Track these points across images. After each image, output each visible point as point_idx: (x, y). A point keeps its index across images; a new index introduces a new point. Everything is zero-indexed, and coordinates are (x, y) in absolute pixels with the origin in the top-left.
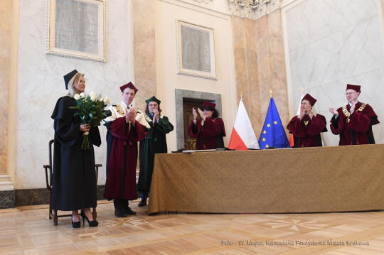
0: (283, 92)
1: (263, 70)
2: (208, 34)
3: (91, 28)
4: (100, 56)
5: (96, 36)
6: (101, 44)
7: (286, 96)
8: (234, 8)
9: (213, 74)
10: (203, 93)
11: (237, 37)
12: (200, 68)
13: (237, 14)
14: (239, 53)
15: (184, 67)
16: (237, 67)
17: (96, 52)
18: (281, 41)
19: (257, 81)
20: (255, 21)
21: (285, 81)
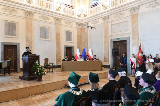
0: (87, 46)
1: (83, 40)
2: (71, 32)
3: (47, 33)
4: (49, 39)
5: (48, 35)
6: (49, 37)
7: (88, 47)
8: (78, 26)
9: (72, 41)
10: (70, 46)
11: (78, 33)
12: (70, 40)
13: (78, 27)
14: (78, 36)
15: (66, 40)
16: (78, 39)
17: (48, 38)
18: (87, 35)
19: (82, 42)
20: (82, 29)
21: (87, 43)
